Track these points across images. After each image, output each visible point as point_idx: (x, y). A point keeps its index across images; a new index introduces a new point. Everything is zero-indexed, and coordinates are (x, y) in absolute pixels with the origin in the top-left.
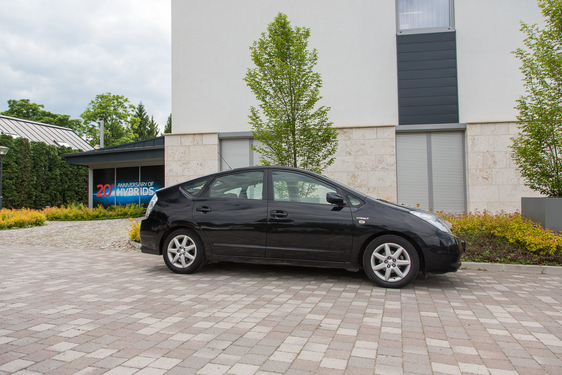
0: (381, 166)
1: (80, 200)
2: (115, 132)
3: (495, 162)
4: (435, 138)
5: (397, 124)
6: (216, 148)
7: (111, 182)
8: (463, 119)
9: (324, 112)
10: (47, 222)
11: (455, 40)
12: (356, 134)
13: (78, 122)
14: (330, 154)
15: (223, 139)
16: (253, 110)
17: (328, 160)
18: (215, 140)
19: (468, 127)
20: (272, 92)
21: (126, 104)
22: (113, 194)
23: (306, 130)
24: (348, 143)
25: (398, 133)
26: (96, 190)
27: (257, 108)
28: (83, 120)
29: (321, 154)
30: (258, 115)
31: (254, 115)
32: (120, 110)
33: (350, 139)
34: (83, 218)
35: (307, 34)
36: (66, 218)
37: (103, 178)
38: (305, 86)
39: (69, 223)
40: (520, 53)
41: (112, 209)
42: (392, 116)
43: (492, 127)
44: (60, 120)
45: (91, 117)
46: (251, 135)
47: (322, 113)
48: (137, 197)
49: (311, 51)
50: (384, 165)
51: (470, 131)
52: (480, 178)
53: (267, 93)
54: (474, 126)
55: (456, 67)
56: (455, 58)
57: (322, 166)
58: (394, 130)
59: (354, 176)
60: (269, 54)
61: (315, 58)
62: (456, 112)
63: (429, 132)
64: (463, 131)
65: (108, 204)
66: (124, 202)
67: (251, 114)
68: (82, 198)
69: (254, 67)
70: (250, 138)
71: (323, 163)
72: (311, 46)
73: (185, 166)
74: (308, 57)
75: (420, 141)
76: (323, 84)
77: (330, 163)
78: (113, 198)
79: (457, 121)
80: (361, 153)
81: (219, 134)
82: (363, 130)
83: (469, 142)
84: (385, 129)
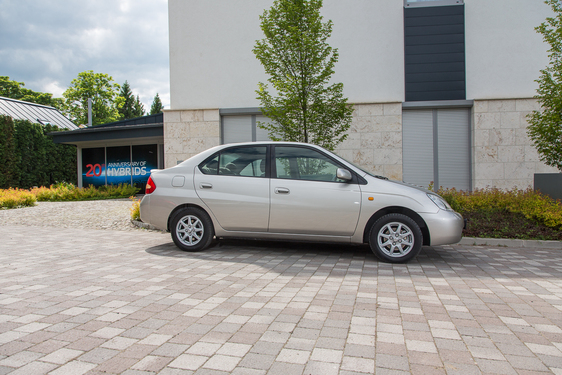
0: (387, 144)
1: (68, 181)
2: (100, 112)
3: (501, 140)
4: (441, 115)
5: (403, 100)
6: (218, 124)
7: (101, 162)
8: (470, 96)
10: (36, 203)
11: (463, 14)
12: (362, 110)
13: (61, 101)
14: (343, 130)
15: (224, 115)
16: (261, 85)
17: (340, 136)
18: (216, 116)
19: (475, 103)
20: (282, 65)
21: (110, 83)
22: (103, 173)
23: (318, 105)
24: (354, 120)
25: (405, 109)
26: (85, 170)
27: (266, 82)
28: (66, 100)
29: (333, 130)
30: (267, 90)
32: (104, 88)
33: (356, 115)
34: (74, 199)
36: (57, 199)
37: (93, 157)
39: (61, 204)
41: (104, 189)
42: (398, 93)
43: (499, 104)
44: (42, 98)
45: (73, 96)
46: (259, 111)
48: (129, 177)
50: (390, 143)
51: (477, 108)
52: (486, 156)
53: (276, 66)
54: (481, 102)
55: (464, 42)
56: (463, 33)
57: (335, 142)
58: (400, 106)
59: (360, 154)
60: (280, 24)
61: (329, 29)
62: (463, 89)
63: (435, 109)
64: (469, 108)
65: (99, 184)
66: (116, 182)
67: (259, 89)
68: (71, 178)
70: (252, 114)
71: (335, 139)
73: (185, 143)
75: (426, 119)
76: (339, 58)
77: (341, 140)
78: (104, 178)
79: (465, 98)
80: (366, 130)
81: (220, 110)
82: (369, 107)
83: (476, 119)
84: (391, 106)
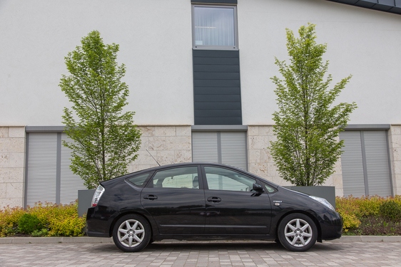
3: (269, 158)
4: (223, 136)
5: (193, 124)
6: (23, 141)
8: (246, 121)
9: (130, 116)
11: (238, 57)
12: (158, 132)
14: (134, 151)
15: (29, 132)
16: (66, 111)
17: (132, 155)
18: (22, 133)
19: (249, 128)
20: (84, 96)
23: (113, 129)
24: (151, 139)
25: (193, 131)
27: (70, 109)
29: (126, 151)
30: (71, 115)
31: (68, 115)
33: (153, 135)
35: (116, 49)
38: (114, 93)
40: (276, 79)
42: (188, 117)
43: (267, 129)
47: (128, 116)
49: (120, 65)
50: (182, 160)
51: (251, 132)
52: (258, 171)
54: (253, 128)
55: (239, 79)
56: (239, 72)
57: (127, 161)
58: (190, 129)
60: (82, 64)
61: (123, 71)
62: (240, 116)
63: (219, 132)
64: (245, 131)
67: (64, 114)
69: (69, 74)
70: (59, 132)
71: (128, 158)
72: (120, 60)
74: (117, 69)
76: (130, 93)
77: (134, 158)
79: (241, 124)
80: (162, 148)
81: (26, 127)
82: (164, 129)
83: (250, 141)
84: (182, 128)
